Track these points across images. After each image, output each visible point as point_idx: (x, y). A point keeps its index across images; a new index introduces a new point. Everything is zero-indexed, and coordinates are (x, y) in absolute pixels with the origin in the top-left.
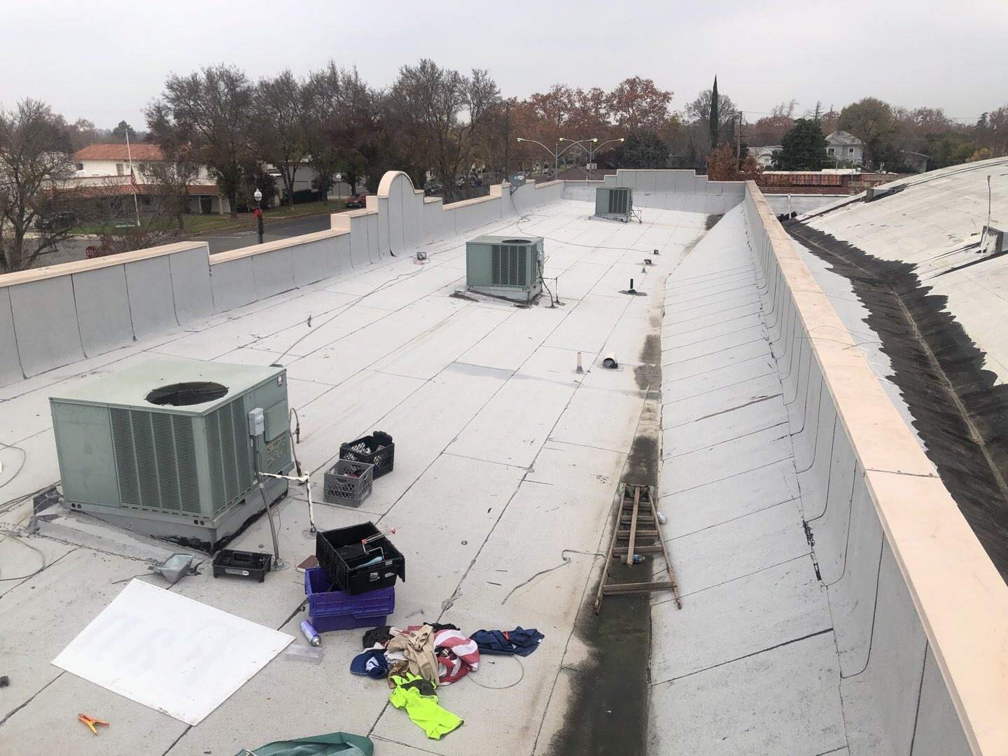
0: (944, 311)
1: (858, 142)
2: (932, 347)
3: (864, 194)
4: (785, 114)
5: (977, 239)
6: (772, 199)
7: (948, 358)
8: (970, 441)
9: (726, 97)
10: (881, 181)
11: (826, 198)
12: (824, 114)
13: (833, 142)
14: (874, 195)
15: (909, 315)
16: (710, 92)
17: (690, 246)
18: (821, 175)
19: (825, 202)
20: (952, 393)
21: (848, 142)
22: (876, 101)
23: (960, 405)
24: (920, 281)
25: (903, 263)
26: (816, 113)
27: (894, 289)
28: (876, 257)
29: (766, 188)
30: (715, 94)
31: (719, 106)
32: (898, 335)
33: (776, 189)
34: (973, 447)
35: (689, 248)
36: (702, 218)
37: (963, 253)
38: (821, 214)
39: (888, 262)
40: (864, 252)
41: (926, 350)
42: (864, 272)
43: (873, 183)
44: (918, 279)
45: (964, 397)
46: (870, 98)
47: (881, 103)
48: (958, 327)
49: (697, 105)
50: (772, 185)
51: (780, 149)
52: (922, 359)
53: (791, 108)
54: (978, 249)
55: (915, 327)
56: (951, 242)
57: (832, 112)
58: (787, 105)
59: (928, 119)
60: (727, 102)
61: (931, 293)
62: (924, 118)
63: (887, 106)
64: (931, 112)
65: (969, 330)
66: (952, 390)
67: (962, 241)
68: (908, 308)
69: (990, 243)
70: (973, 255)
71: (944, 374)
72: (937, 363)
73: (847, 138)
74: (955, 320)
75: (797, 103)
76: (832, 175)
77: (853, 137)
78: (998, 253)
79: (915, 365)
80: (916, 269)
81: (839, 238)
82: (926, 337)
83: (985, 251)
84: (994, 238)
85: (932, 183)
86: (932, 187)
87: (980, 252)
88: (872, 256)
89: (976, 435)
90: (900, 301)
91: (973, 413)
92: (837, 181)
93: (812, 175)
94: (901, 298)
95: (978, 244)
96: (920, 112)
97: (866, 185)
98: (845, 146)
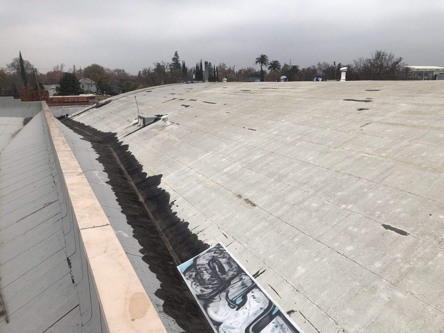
0: (128, 151)
1: (93, 82)
2: (124, 166)
3: (95, 105)
4: (60, 70)
5: (137, 121)
6: (55, 109)
7: (130, 170)
8: (139, 202)
9: (28, 61)
10: (102, 99)
11: (81, 107)
12: (77, 70)
13: (82, 83)
14: (99, 105)
15: (115, 154)
16: (19, 59)
17: (14, 134)
18: (78, 97)
19: (80, 109)
20: (133, 184)
21: (90, 82)
22: (97, 65)
23: (135, 188)
24: (119, 140)
25: (112, 133)
26: (74, 70)
27: (109, 144)
28: (102, 131)
29: (52, 104)
30: (21, 59)
31: (25, 66)
32: (111, 164)
33: (57, 104)
34: (140, 204)
35: (14, 135)
36: (20, 120)
37: (132, 127)
38: (78, 115)
39: (106, 133)
40: (97, 130)
41: (122, 168)
42: (97, 138)
43: (99, 100)
44: (118, 139)
45: (137, 185)
46: (95, 64)
47: (99, 66)
48: (133, 156)
49: (13, 65)
50: (55, 102)
51: (59, 86)
52: (121, 172)
53: (62, 67)
54: (138, 125)
55: (118, 159)
56: (128, 123)
57: (81, 70)
58: (60, 66)
59: (120, 73)
60: (29, 64)
61: (123, 144)
62: (118, 73)
63: (102, 68)
64: (120, 70)
65: (137, 157)
66: (133, 183)
67: (132, 122)
68: (115, 152)
69: (141, 122)
70: (136, 127)
71: (129, 176)
72: (127, 173)
73: (88, 81)
74: (132, 154)
75: (64, 65)
76: (83, 97)
77: (91, 80)
78: (144, 126)
79: (118, 175)
80: (117, 135)
81: (86, 124)
82: (122, 162)
83: (140, 125)
84: (142, 120)
85: (120, 99)
86: (121, 101)
87: (138, 126)
88: (100, 131)
89: (141, 199)
90: (112, 149)
91: (140, 190)
92: (85, 99)
93: (74, 97)
94: (112, 148)
95: (137, 123)
96: (116, 70)
97: (96, 101)
98: (88, 84)
